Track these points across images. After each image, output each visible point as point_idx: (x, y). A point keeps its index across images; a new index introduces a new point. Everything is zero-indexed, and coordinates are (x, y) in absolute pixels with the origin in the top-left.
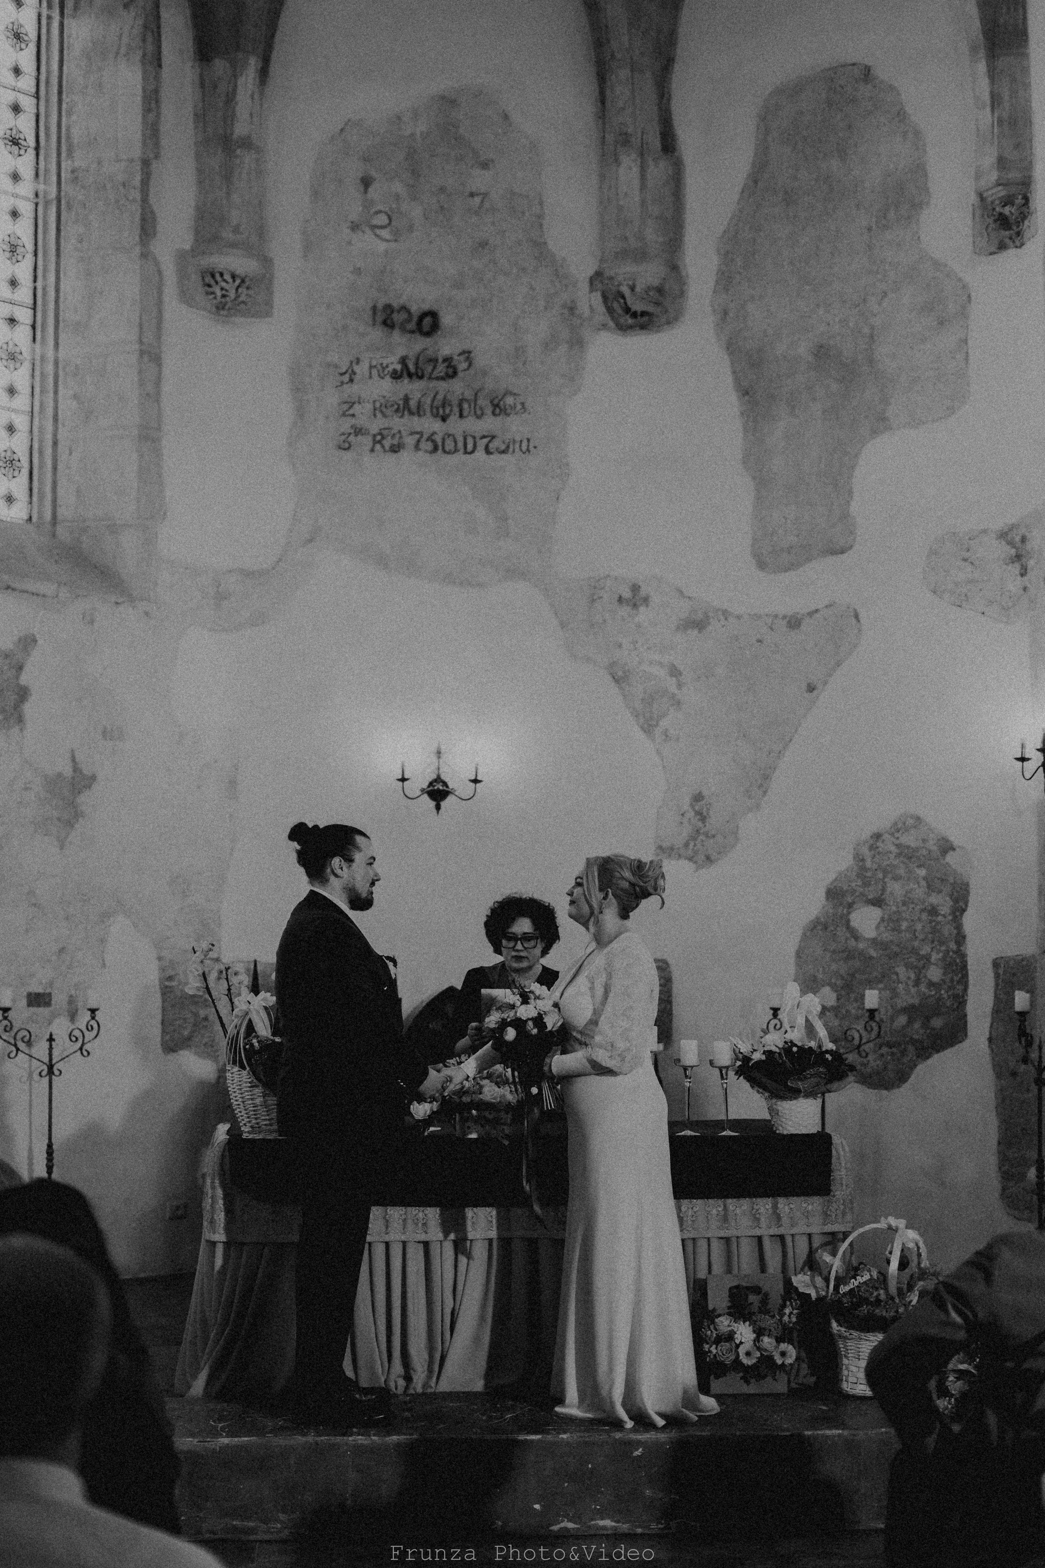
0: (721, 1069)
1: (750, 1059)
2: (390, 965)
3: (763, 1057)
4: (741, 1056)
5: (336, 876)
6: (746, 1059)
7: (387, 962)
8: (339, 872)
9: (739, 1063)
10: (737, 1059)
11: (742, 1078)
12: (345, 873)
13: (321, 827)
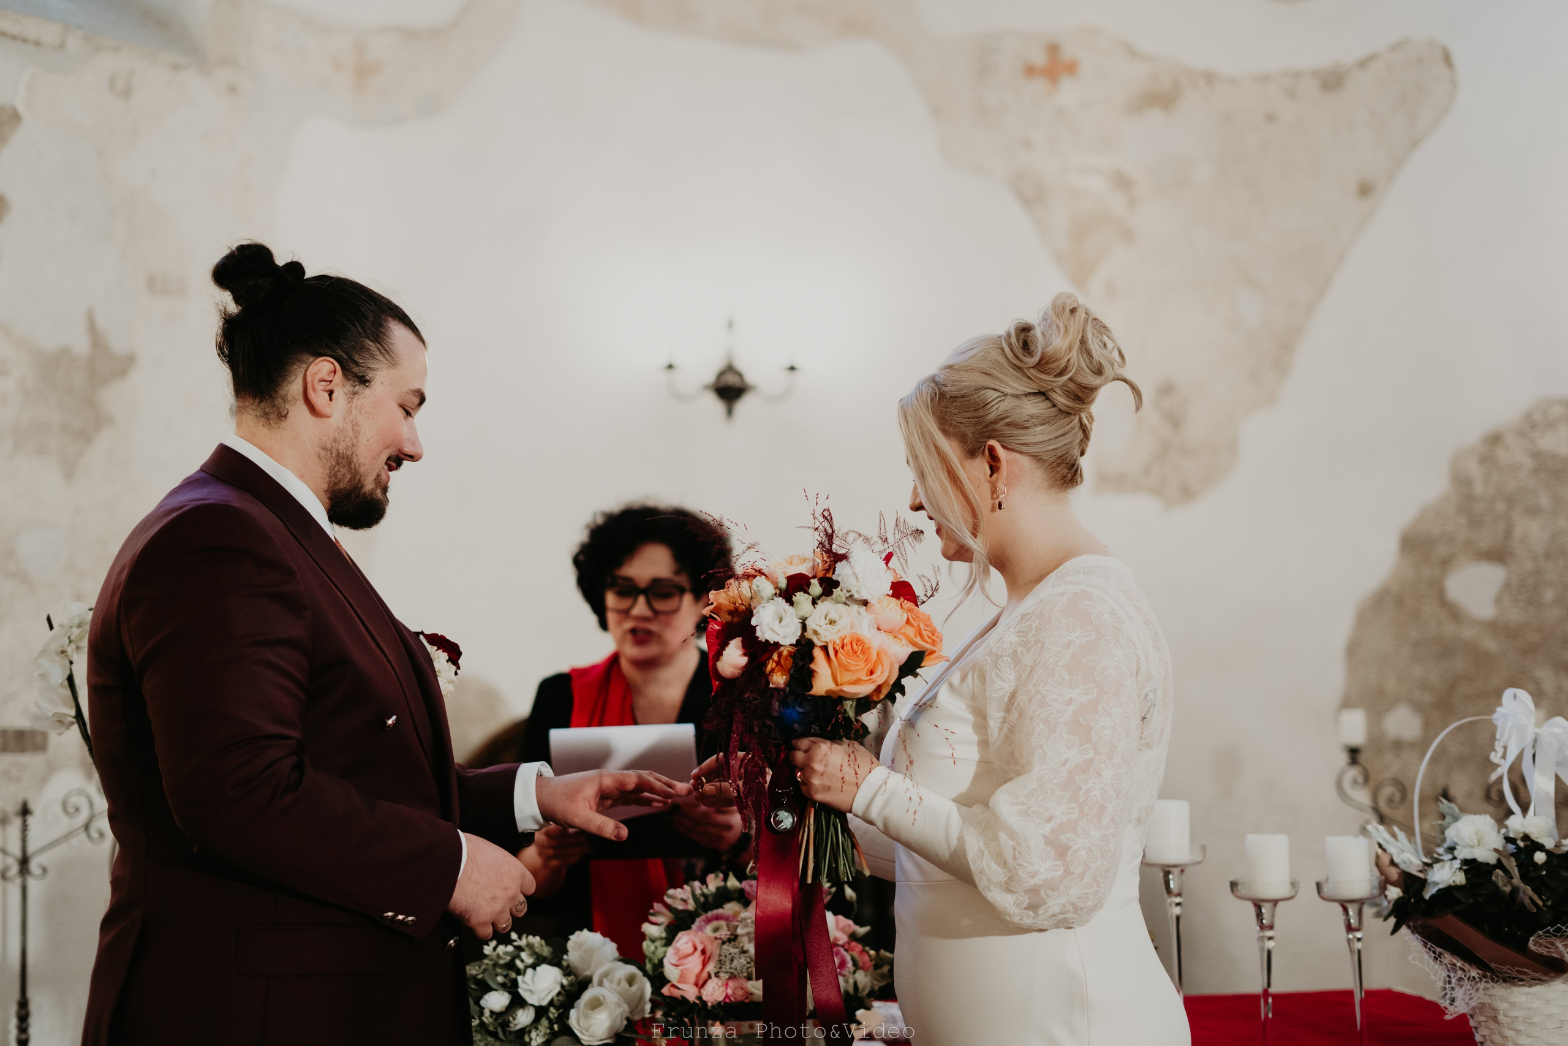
0: (1344, 905)
1: (1423, 883)
2: (440, 658)
3: (1460, 879)
4: (1394, 873)
5: (313, 409)
6: (1412, 883)
7: (431, 649)
8: (320, 399)
9: (1394, 893)
10: (1385, 883)
11: (1404, 930)
12: (338, 408)
13: (309, 273)
